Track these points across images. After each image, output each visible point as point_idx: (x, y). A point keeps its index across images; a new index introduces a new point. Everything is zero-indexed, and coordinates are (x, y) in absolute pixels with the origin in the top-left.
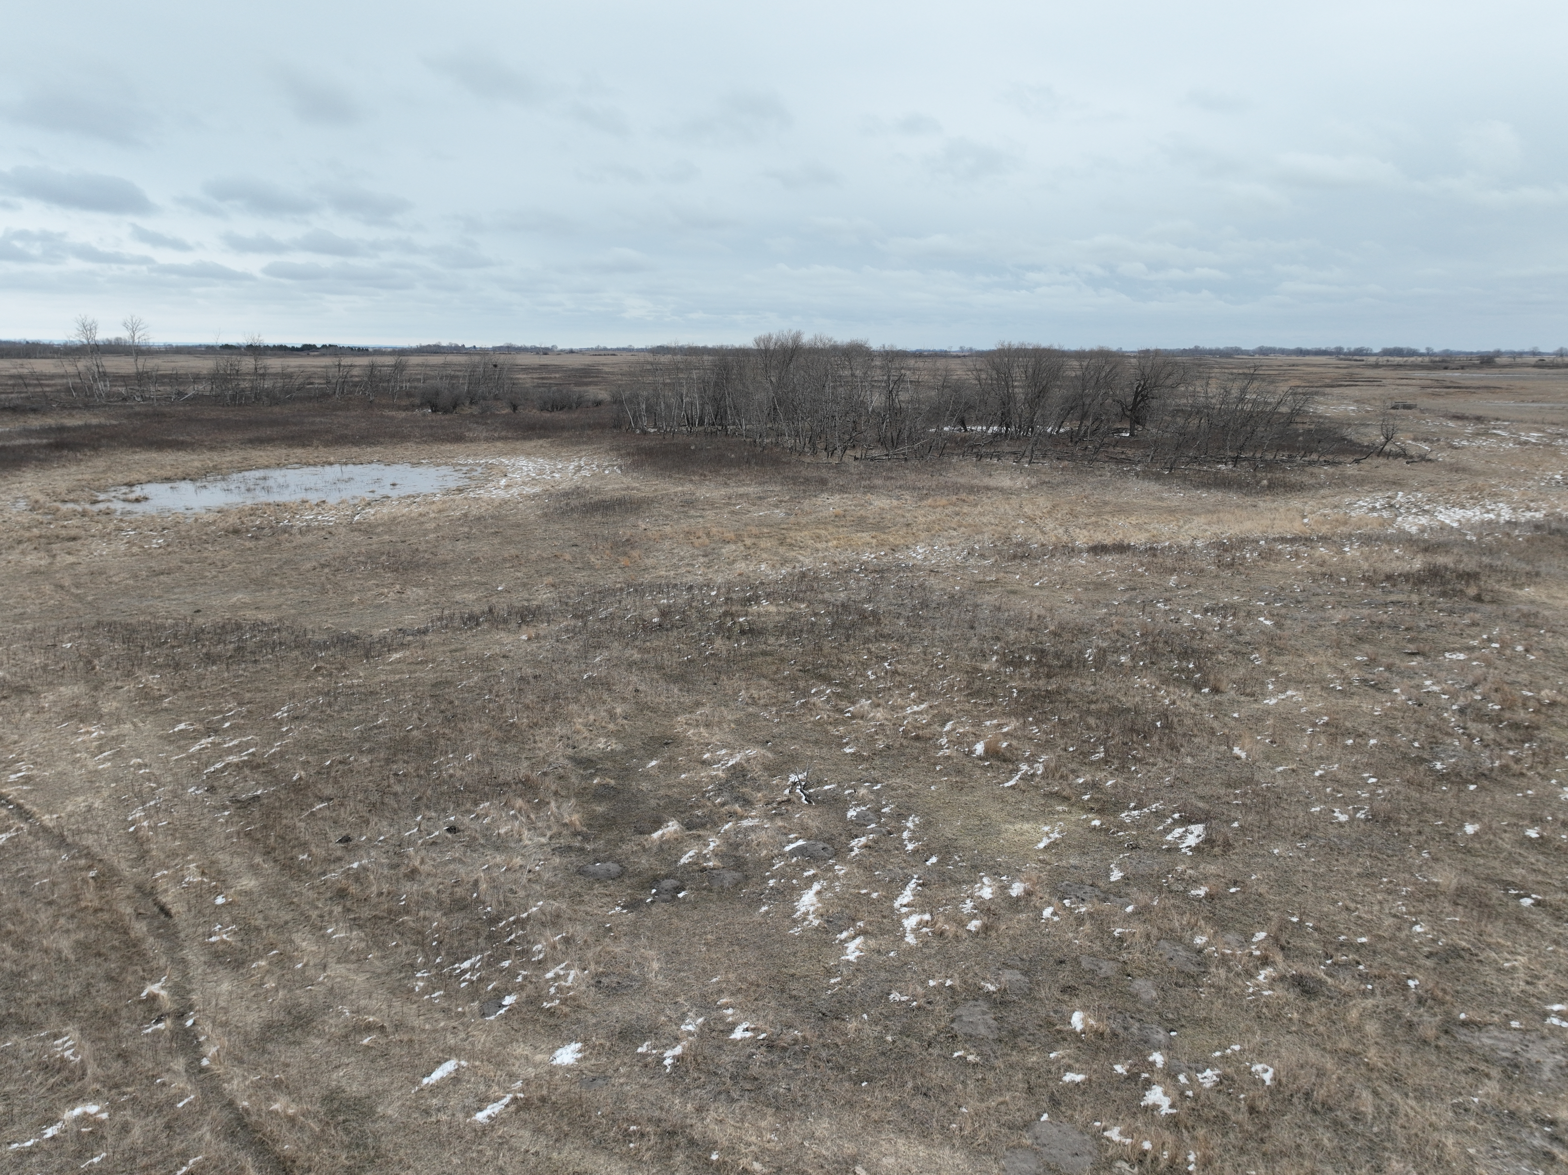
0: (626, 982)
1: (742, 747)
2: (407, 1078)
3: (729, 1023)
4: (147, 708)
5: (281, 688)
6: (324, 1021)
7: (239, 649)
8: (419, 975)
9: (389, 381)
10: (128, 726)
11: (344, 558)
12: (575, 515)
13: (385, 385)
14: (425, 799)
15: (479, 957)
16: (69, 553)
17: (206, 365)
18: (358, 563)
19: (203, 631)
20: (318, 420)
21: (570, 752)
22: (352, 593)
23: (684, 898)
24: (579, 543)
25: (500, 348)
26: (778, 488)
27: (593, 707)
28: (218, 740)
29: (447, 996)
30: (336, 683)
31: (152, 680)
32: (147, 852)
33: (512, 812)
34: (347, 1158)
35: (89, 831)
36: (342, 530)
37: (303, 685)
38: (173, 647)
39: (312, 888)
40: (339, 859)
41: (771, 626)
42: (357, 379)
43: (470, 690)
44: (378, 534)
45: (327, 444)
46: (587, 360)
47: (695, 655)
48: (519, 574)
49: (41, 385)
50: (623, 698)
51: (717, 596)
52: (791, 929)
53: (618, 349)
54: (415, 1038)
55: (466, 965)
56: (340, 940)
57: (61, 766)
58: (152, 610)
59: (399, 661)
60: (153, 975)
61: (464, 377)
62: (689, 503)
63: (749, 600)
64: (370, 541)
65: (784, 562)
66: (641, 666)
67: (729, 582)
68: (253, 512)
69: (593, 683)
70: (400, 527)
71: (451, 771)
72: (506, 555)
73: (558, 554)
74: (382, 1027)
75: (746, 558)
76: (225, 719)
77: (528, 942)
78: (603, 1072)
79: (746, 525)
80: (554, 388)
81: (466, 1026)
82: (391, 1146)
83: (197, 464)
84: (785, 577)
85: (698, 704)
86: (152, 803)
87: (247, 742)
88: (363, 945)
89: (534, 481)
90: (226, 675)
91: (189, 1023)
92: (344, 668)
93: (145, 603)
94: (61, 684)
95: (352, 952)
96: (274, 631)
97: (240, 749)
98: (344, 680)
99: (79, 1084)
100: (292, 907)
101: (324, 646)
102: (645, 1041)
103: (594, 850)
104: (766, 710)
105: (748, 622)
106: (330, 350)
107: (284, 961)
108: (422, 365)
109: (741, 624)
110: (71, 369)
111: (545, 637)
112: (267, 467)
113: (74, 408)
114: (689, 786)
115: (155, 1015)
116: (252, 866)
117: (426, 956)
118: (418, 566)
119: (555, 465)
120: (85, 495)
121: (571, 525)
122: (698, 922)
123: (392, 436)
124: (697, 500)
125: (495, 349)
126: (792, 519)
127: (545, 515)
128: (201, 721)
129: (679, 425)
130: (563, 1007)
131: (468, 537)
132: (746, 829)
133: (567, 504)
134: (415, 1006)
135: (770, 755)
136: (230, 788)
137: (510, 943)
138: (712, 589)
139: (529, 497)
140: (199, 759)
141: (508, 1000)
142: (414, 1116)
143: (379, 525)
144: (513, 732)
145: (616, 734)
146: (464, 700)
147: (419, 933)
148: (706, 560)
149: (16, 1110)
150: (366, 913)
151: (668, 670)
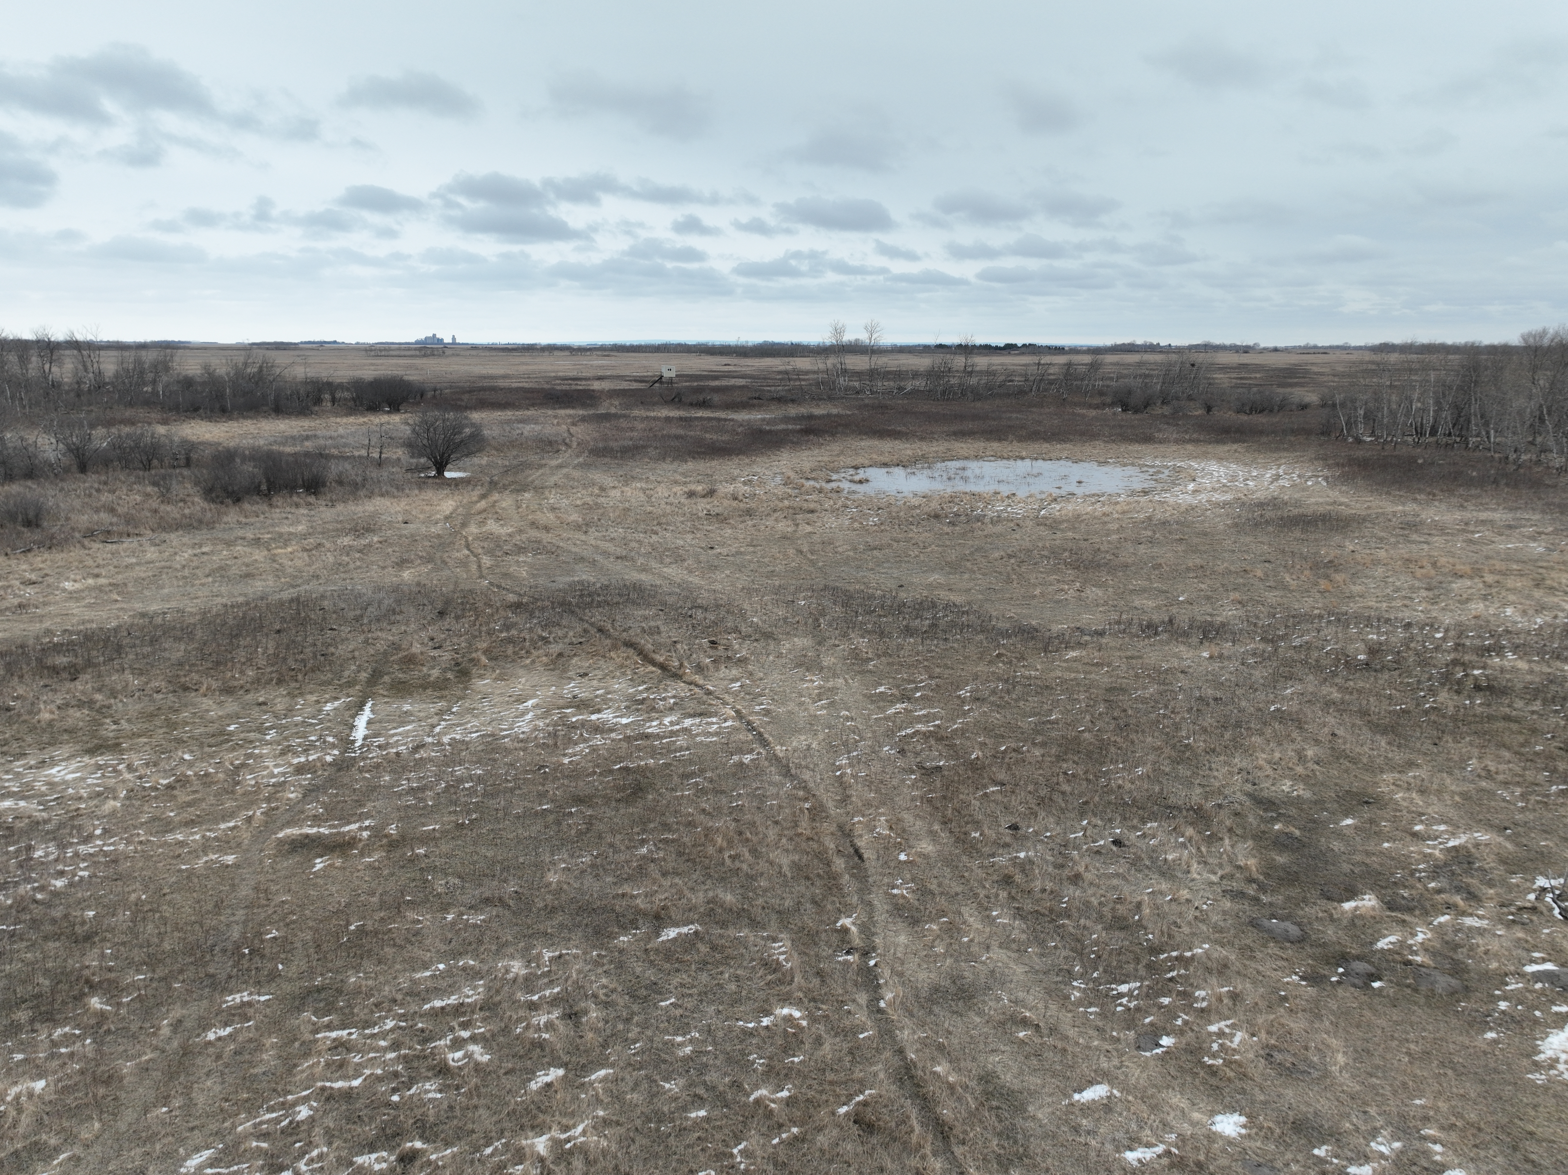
0: (1302, 1067)
1: (1468, 828)
2: (1058, 1086)
3: (1436, 1162)
4: (856, 668)
5: (966, 668)
6: (984, 1002)
7: (933, 626)
8: (1075, 984)
9: (1082, 380)
10: (841, 681)
11: (1029, 551)
12: (1270, 529)
13: (1079, 383)
14: (1092, 805)
15: (1138, 984)
16: (808, 524)
17: (923, 363)
18: (1042, 556)
19: (904, 604)
20: (1014, 415)
21: (1249, 787)
22: (1035, 585)
23: (1380, 989)
24: (1273, 559)
25: (1197, 347)
26: (1537, 517)
27: (1280, 744)
28: (910, 707)
29: (1102, 1015)
30: (1015, 671)
31: (862, 643)
32: (849, 797)
33: (1181, 840)
34: (998, 1145)
35: (807, 767)
36: (1029, 523)
37: (986, 669)
38: (880, 616)
39: (981, 867)
40: (1006, 845)
41: (1520, 686)
42: (1052, 377)
43: (1144, 700)
44: (1062, 531)
45: (1021, 439)
46: (1294, 359)
47: (1411, 706)
48: (1203, 586)
49: (800, 380)
50: (1316, 741)
51: (1444, 639)
52: (1531, 1072)
53: (1331, 347)
54: (1070, 1049)
55: (1124, 988)
56: (1004, 925)
57: (791, 706)
58: (865, 580)
59: (1075, 660)
60: (846, 909)
61: (1158, 376)
62: (1411, 526)
63: (1488, 649)
64: (1054, 536)
65: (1541, 608)
66: (1341, 708)
67: (1459, 624)
68: (952, 500)
69: (1280, 716)
70: (1083, 526)
71: (1120, 782)
72: (1190, 564)
73: (1248, 568)
74: (1037, 1025)
75: (1485, 597)
76: (917, 689)
77: (1192, 985)
78: (1271, 1161)
79: (1488, 558)
80: (1255, 389)
81: (1121, 1055)
82: (1039, 1151)
83: (909, 452)
84: (1541, 627)
85: (1411, 764)
86: (855, 754)
87: (934, 714)
88: (1024, 937)
89: (1225, 488)
90: (920, 648)
91: (872, 963)
92: (1022, 658)
93: (861, 573)
94: (795, 636)
95: (1014, 941)
96: (963, 613)
97: (927, 718)
98: (1023, 670)
99: (788, 988)
100: (963, 881)
101: (1006, 634)
102: (1324, 1143)
103: (1271, 904)
104: (1507, 789)
105: (1486, 676)
106: (1030, 349)
107: (952, 930)
108: (1117, 364)
109: (1476, 678)
110: (822, 366)
111: (1229, 658)
112: (966, 458)
113: (820, 399)
114: (1393, 859)
115: (846, 947)
116: (931, 832)
117: (1083, 966)
118: (1099, 566)
119: (1249, 472)
120: (822, 474)
121: (1265, 539)
122: (1396, 1023)
123: (1082, 434)
124: (1422, 523)
125: (1191, 348)
126: (1556, 555)
127: (1236, 525)
128: (898, 687)
129: (1404, 435)
130: (1227, 1070)
131: (1151, 541)
132: (1470, 928)
133: (1261, 516)
134: (1070, 1015)
135: (1509, 846)
136: (917, 754)
137: (1171, 979)
138: (1437, 630)
139: (1217, 505)
140: (894, 722)
141: (1166, 1041)
142: (1063, 1128)
143: (1063, 521)
144: (1188, 754)
145: (1304, 779)
146: (1138, 710)
147: (1078, 940)
148: (1430, 594)
149: (744, 993)
150: (1029, 906)
151: (1374, 718)
